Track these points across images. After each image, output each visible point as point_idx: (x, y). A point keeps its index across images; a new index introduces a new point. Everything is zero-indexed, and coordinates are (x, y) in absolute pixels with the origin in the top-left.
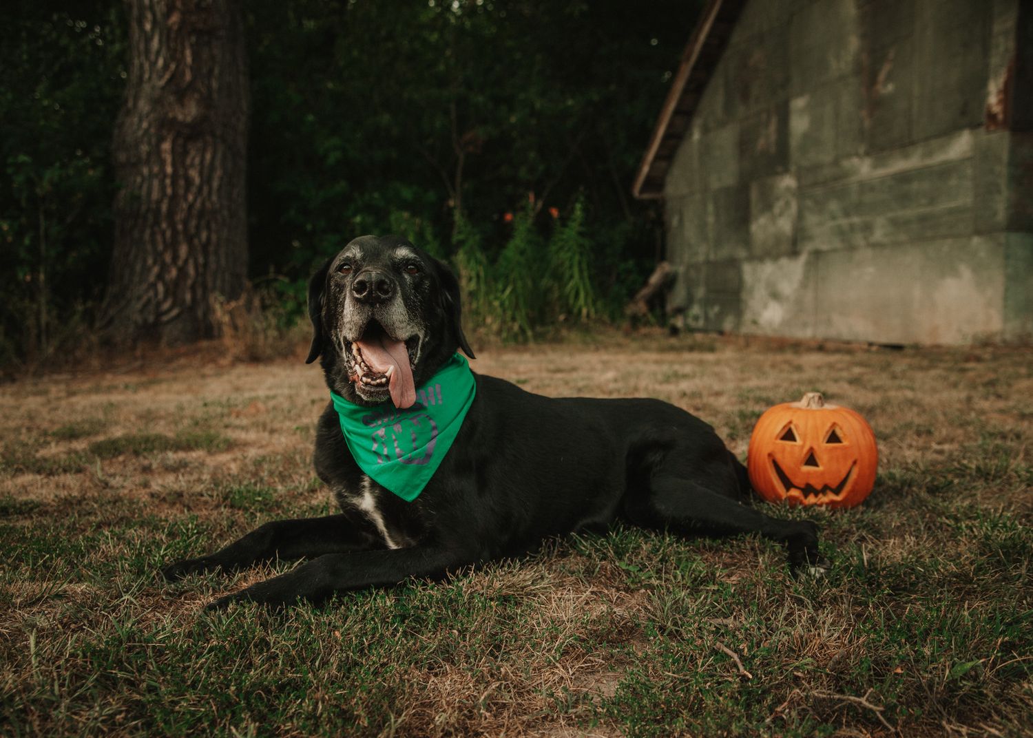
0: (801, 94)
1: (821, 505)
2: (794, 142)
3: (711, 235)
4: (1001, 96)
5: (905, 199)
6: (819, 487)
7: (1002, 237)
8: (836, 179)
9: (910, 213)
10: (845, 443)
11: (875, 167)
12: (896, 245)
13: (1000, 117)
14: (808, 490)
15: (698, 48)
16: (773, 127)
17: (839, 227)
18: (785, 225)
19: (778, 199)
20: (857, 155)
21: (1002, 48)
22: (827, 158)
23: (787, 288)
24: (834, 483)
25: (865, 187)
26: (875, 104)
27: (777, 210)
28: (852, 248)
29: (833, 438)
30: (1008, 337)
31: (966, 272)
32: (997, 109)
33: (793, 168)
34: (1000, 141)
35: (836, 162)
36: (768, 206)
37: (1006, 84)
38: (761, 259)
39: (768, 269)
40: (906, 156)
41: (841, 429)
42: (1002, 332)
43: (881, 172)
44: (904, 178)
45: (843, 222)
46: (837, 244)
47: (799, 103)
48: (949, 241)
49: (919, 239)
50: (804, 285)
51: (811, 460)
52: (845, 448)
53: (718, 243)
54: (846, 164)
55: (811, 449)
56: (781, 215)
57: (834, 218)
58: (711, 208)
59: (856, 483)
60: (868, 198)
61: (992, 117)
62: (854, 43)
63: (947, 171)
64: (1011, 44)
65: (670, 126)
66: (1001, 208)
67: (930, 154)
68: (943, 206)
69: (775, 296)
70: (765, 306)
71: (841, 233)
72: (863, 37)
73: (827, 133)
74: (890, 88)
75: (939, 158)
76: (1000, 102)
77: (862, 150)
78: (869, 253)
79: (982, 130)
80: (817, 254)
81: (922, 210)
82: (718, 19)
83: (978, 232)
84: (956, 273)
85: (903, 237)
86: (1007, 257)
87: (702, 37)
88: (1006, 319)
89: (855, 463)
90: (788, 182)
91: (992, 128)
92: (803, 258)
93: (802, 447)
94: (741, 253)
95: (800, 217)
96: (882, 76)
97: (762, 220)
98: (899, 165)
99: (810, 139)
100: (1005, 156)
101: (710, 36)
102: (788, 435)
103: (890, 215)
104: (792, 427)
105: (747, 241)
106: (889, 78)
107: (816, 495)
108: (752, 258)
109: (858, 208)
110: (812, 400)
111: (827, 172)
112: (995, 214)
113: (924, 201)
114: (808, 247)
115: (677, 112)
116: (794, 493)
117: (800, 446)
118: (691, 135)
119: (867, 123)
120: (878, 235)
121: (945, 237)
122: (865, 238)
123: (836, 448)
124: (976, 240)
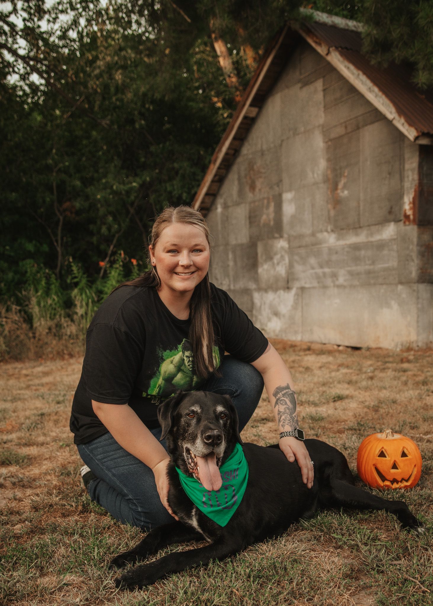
0: (290, 190)
1: (400, 488)
2: (286, 219)
3: (231, 273)
4: (412, 205)
5: (357, 260)
6: (400, 480)
7: (415, 286)
8: (313, 245)
9: (361, 268)
10: (409, 457)
11: (338, 239)
12: (352, 287)
13: (412, 217)
14: (394, 481)
15: (221, 156)
16: (272, 209)
17: (316, 273)
18: (281, 270)
19: (276, 254)
20: (327, 231)
21: (410, 178)
22: (307, 231)
23: (284, 309)
24: (406, 477)
25: (332, 251)
26: (337, 202)
27: (275, 261)
28: (325, 287)
29: (404, 455)
30: (420, 344)
31: (395, 305)
32: (409, 213)
33: (285, 236)
34: (412, 230)
35: (313, 234)
36: (270, 258)
37: (414, 198)
38: (266, 291)
39: (270, 296)
40: (357, 235)
41: (407, 449)
42: (417, 342)
43: (341, 243)
44: (356, 247)
45: (319, 271)
46: (315, 284)
47: (287, 196)
48: (384, 287)
49: (366, 285)
50: (295, 307)
51: (395, 467)
52: (410, 459)
53: (236, 278)
54: (320, 236)
55: (395, 461)
56: (278, 264)
57: (313, 268)
58: (231, 256)
59: (416, 475)
60: (334, 257)
61: (407, 217)
62: (322, 164)
63: (381, 246)
64: (416, 177)
65: (203, 202)
66: (413, 269)
67: (372, 235)
68: (379, 266)
69: (276, 314)
70: (269, 320)
71: (318, 277)
72: (329, 160)
73: (307, 216)
74: (346, 192)
75: (376, 238)
76: (411, 209)
77: (329, 229)
78: (336, 290)
79: (401, 223)
80: (303, 289)
81: (367, 267)
82: (235, 138)
83: (401, 283)
84: (389, 306)
85: (356, 282)
86: (418, 298)
87: (224, 149)
88: (418, 334)
89: (415, 466)
90: (282, 244)
91: (407, 223)
92: (293, 292)
93: (390, 460)
94: (252, 286)
95: (291, 266)
96: (340, 186)
97: (266, 267)
98: (352, 239)
99: (296, 219)
100: (415, 240)
101: (229, 148)
102: (382, 454)
103: (349, 269)
104: (383, 450)
105: (256, 279)
106: (345, 187)
107: (397, 483)
108: (259, 289)
109: (328, 263)
110: (388, 434)
111: (308, 240)
112: (411, 273)
113: (368, 262)
114: (297, 285)
115: (207, 194)
116: (387, 483)
117: (388, 460)
118: (216, 209)
119: (332, 213)
120: (341, 280)
121: (382, 284)
122: (333, 282)
123: (406, 460)
124: (400, 287)
